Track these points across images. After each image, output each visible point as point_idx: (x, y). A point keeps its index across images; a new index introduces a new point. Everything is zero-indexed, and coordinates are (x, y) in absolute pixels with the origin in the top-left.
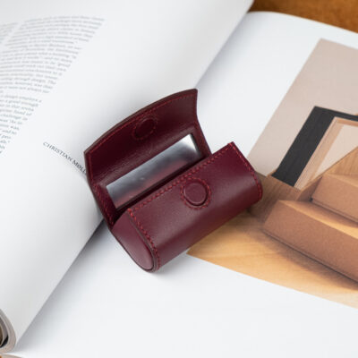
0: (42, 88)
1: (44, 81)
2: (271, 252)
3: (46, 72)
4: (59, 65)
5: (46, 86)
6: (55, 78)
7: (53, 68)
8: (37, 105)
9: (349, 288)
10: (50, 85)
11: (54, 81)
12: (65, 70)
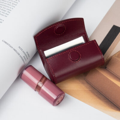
0: (5, 14)
1: (6, 11)
2: (87, 89)
3: (7, 7)
4: (13, 4)
5: (6, 14)
6: (10, 10)
7: (10, 5)
8: (2, 22)
9: (114, 109)
10: (8, 13)
11: (10, 11)
12: (15, 7)
